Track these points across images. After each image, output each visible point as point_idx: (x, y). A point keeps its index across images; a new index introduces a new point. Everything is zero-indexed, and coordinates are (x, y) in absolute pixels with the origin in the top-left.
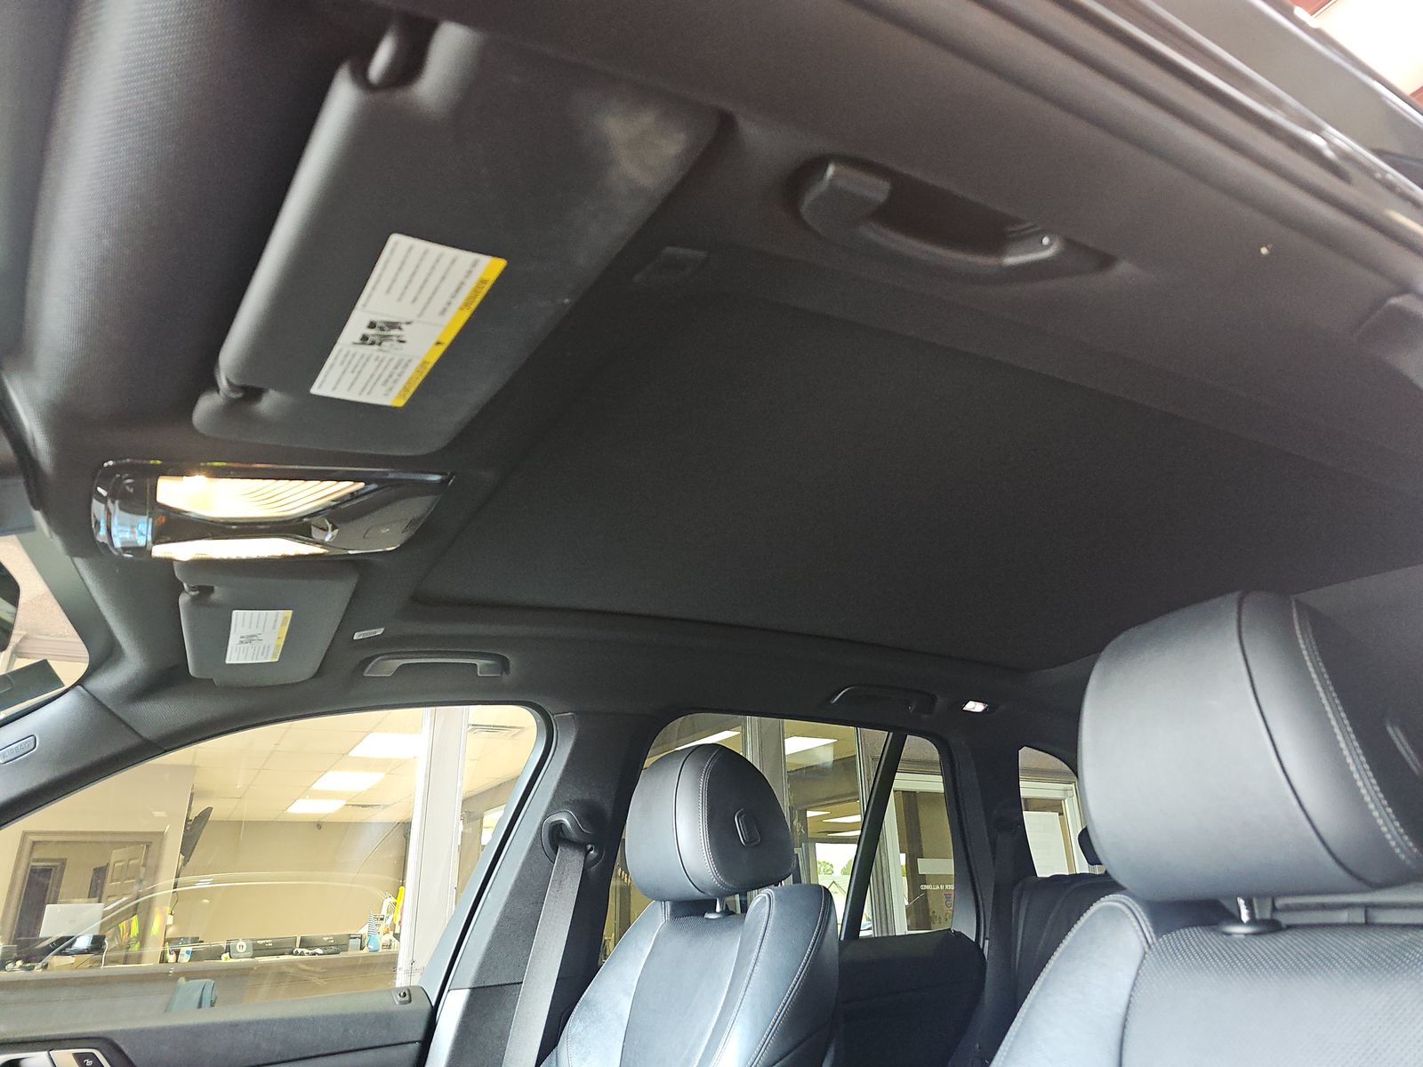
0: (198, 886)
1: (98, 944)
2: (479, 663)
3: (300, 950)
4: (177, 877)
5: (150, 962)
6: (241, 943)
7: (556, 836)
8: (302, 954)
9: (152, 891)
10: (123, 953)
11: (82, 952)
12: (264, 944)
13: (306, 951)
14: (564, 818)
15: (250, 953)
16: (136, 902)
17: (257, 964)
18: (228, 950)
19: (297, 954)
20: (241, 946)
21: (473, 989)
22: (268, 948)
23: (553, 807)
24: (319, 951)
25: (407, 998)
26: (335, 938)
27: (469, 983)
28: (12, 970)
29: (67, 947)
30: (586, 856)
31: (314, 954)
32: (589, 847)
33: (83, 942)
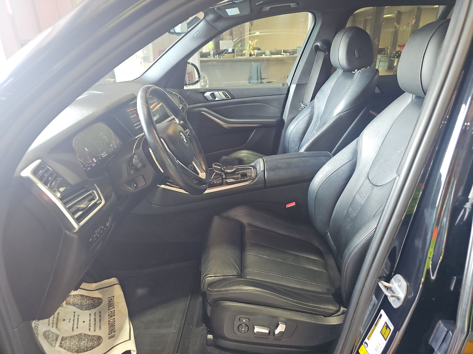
0: (256, 34)
1: (233, 51)
2: (291, 4)
3: (283, 54)
4: (250, 31)
5: (247, 56)
6: (267, 51)
7: (317, 48)
8: (283, 55)
9: (244, 36)
10: (240, 53)
11: (230, 53)
12: (273, 52)
13: (284, 54)
14: (318, 44)
15: (270, 54)
16: (240, 39)
17: (271, 57)
18: (264, 54)
19: (282, 55)
20: (268, 52)
21: (297, 85)
22: (275, 53)
23: (316, 41)
24: (288, 54)
25: (283, 85)
26: (293, 50)
27: (296, 83)
28: (216, 58)
29: (226, 52)
30: (325, 53)
31: (287, 55)
32: (326, 51)
33: (230, 50)
